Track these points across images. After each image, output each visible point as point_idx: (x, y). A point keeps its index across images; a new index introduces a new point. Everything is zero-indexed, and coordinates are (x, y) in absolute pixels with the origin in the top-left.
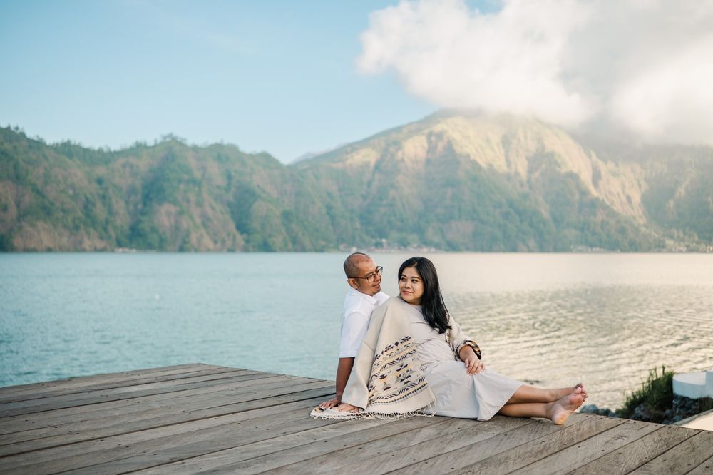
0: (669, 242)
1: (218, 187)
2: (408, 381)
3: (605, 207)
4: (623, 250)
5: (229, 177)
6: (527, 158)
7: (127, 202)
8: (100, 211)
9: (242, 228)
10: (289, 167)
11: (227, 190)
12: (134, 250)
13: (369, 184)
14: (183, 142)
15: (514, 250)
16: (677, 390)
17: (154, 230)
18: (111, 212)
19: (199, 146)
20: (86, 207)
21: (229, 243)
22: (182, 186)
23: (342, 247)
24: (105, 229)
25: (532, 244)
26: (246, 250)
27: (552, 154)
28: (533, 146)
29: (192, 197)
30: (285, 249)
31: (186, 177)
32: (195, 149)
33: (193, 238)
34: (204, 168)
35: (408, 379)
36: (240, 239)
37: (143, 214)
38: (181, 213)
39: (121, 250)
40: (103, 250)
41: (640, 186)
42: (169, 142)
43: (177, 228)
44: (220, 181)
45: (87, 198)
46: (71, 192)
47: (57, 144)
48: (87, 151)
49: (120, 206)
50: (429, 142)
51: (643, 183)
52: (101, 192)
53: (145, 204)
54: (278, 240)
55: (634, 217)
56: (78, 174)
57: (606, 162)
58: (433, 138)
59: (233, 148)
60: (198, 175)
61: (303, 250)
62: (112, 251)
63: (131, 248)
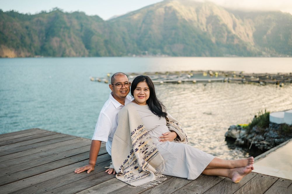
0: (264, 53)
1: (77, 30)
2: (147, 152)
3: (238, 38)
4: (245, 56)
5: (82, 26)
6: (206, 18)
7: (39, 37)
8: (27, 40)
9: (88, 47)
10: (107, 21)
11: (81, 31)
12: (42, 57)
13: (140, 28)
14: (62, 11)
15: (200, 55)
16: (272, 120)
17: (51, 48)
18: (32, 41)
19: (68, 13)
20: (21, 39)
21: (82, 53)
22: (62, 30)
23: (129, 54)
24: (30, 48)
25: (207, 53)
26: (89, 56)
27: (216, 16)
28: (208, 13)
29: (66, 34)
30: (105, 55)
31: (63, 26)
32: (67, 14)
33: (67, 51)
34: (71, 22)
35: (147, 151)
36: (87, 52)
37: (46, 41)
38: (62, 41)
39: (37, 56)
40: (29, 57)
41: (252, 29)
42: (56, 11)
43: (60, 47)
44: (78, 27)
45: (22, 35)
46: (15, 32)
47: (8, 12)
48: (21, 15)
49: (36, 38)
50: (165, 10)
51: (254, 29)
52: (28, 32)
53: (46, 37)
54: (102, 52)
55: (250, 43)
56: (18, 24)
57: (238, 19)
58: (167, 9)
59: (83, 14)
60: (68, 25)
61: (113, 56)
62: (33, 57)
63: (41, 56)
